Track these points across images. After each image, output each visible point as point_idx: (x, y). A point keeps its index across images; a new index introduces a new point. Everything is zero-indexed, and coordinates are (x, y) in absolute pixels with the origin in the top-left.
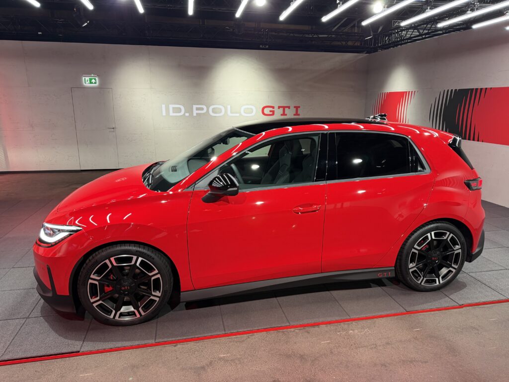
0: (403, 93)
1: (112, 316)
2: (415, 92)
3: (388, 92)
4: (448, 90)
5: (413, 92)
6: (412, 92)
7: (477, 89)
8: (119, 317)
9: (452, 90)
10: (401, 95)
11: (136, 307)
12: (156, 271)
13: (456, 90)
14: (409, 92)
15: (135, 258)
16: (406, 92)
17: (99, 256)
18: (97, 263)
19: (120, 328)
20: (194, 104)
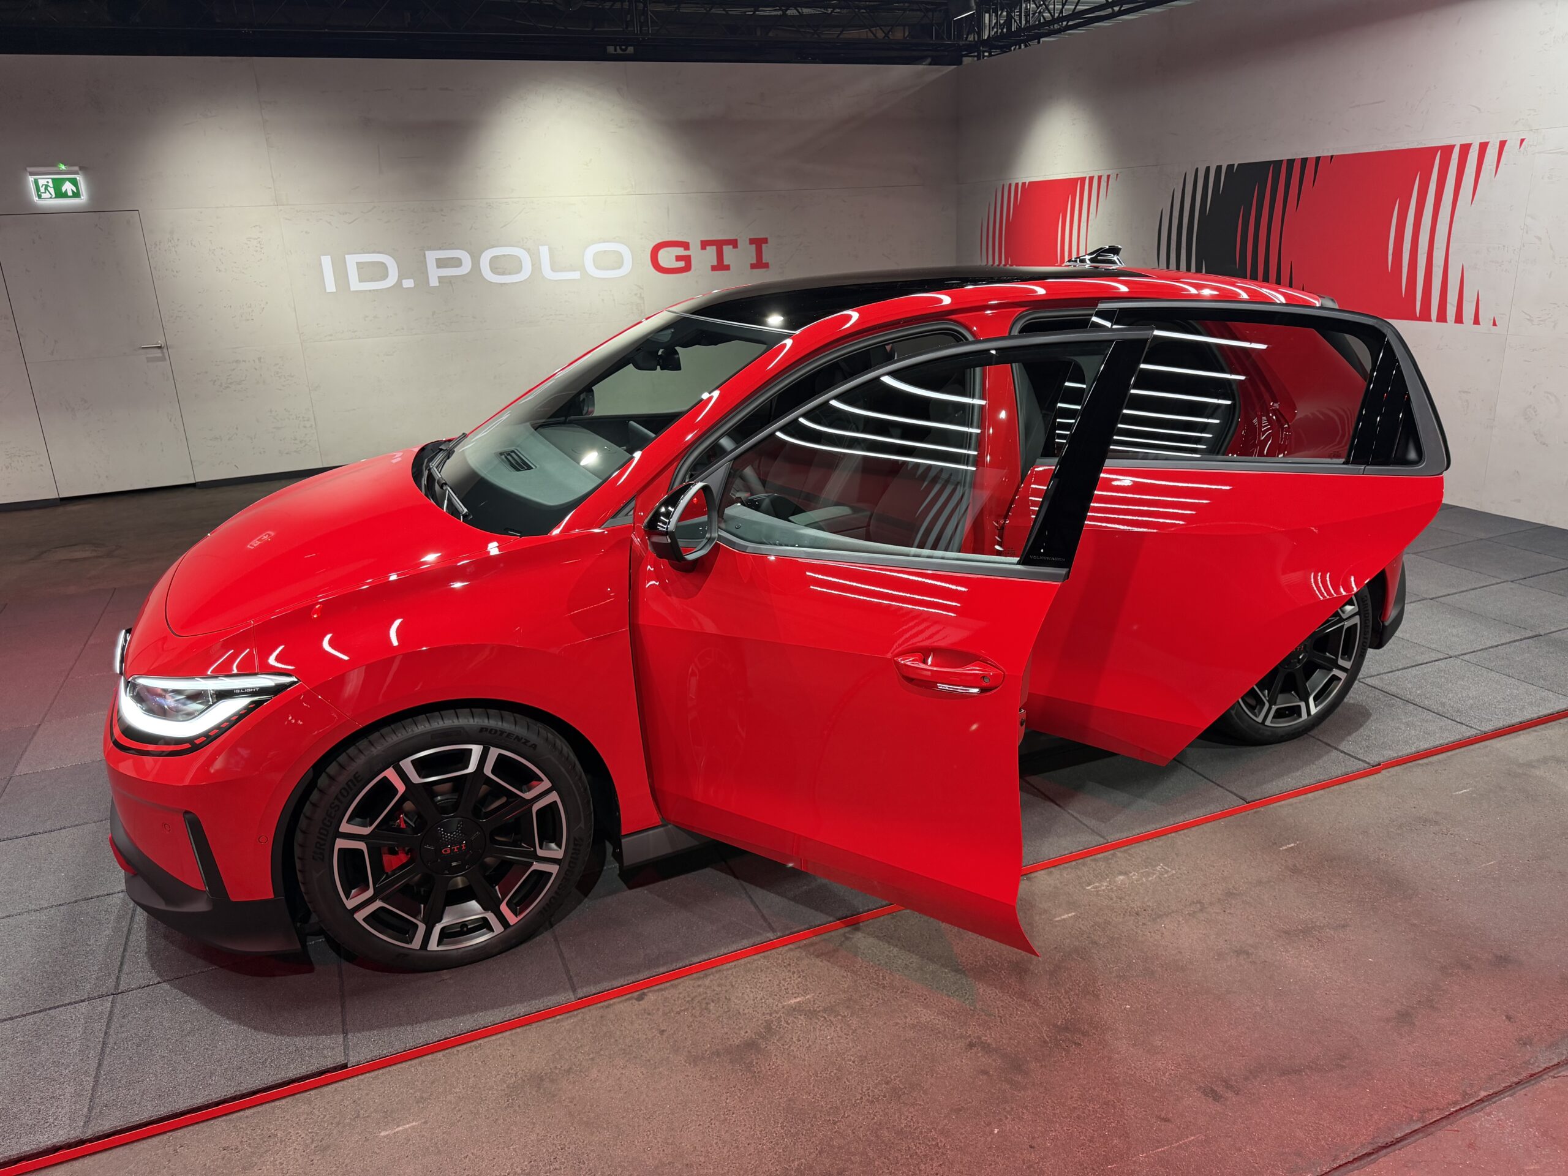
0: (1075, 181)
1: (416, 944)
2: (1108, 177)
3: (1027, 181)
4: (1208, 169)
5: (1104, 179)
6: (1100, 178)
7: (1291, 162)
8: (439, 943)
9: (1219, 168)
10: (1068, 188)
11: (491, 904)
12: (546, 784)
13: (1230, 167)
14: (1091, 179)
15: (476, 750)
16: (1083, 179)
17: (361, 760)
18: (358, 782)
19: (445, 974)
20: (430, 249)
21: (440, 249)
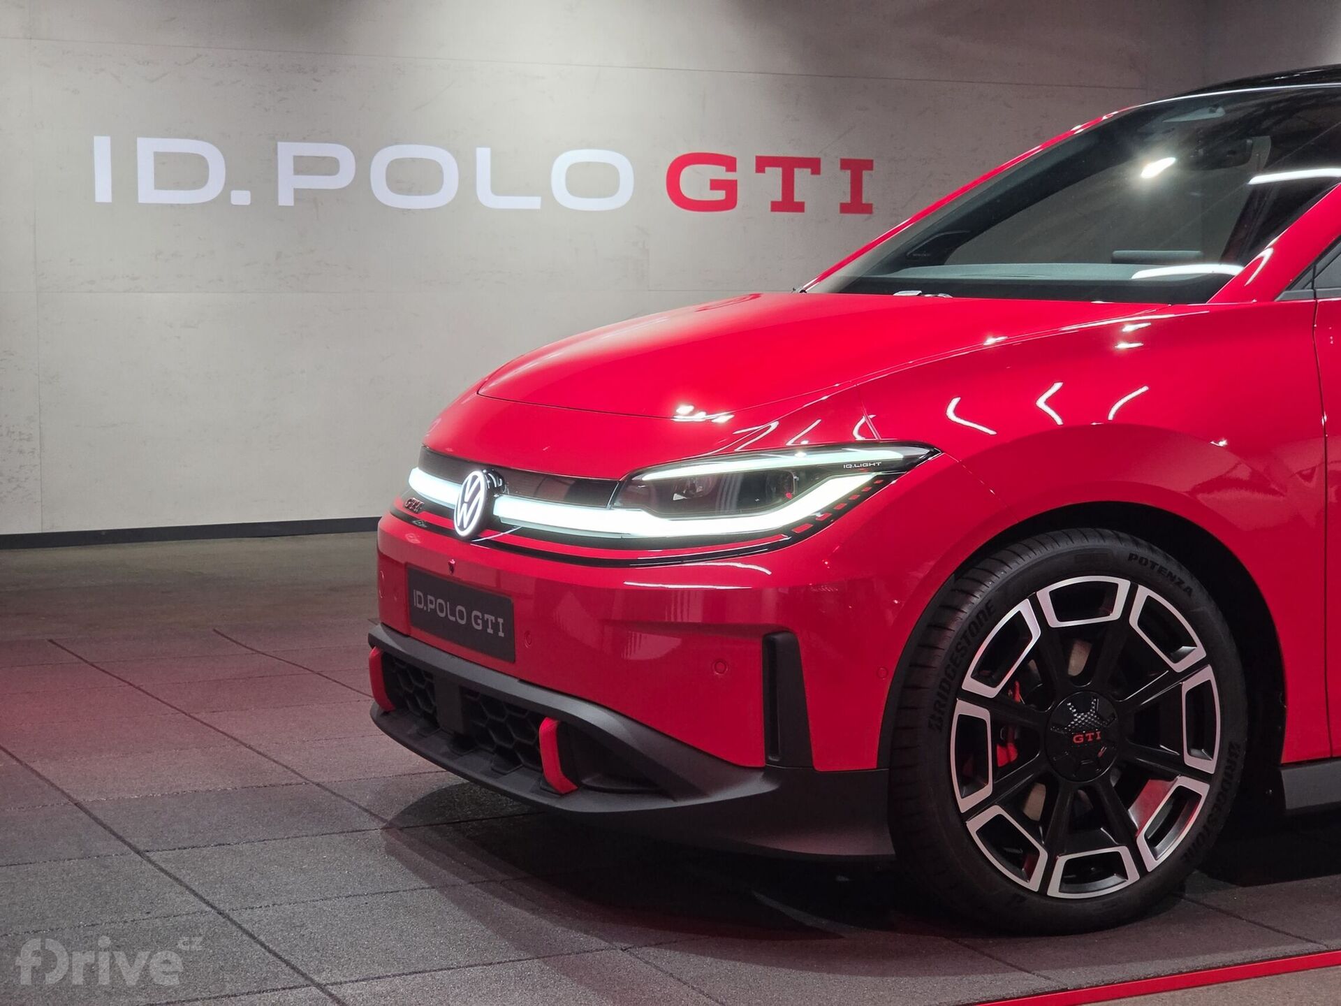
20: (287, 138)
21: (304, 140)
